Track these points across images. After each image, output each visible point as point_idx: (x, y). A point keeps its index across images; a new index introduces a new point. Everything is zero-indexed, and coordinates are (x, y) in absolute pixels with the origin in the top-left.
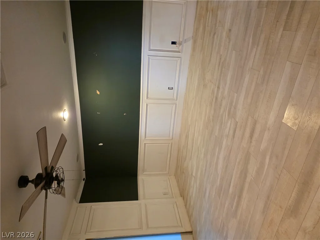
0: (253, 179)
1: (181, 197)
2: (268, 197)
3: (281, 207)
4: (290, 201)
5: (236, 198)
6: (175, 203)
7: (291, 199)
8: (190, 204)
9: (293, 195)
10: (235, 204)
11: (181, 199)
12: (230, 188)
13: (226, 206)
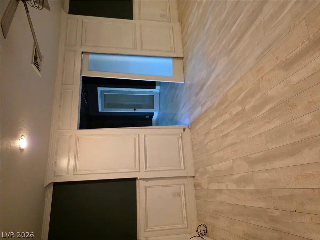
0: (263, 22)
1: (179, 22)
2: (269, 46)
3: (277, 58)
4: (290, 56)
5: (236, 38)
6: (172, 28)
7: (292, 54)
8: (187, 32)
9: (297, 51)
10: (232, 43)
11: (178, 24)
12: (233, 26)
13: (223, 43)
